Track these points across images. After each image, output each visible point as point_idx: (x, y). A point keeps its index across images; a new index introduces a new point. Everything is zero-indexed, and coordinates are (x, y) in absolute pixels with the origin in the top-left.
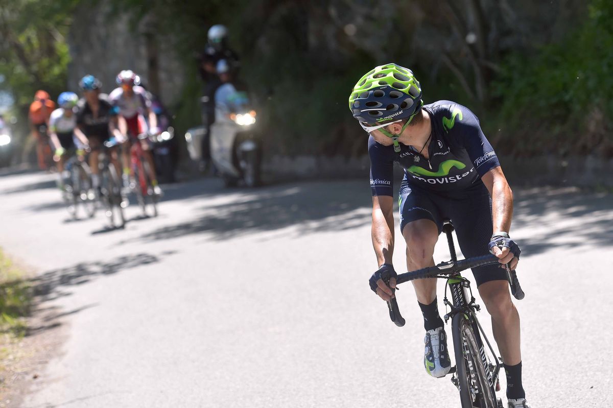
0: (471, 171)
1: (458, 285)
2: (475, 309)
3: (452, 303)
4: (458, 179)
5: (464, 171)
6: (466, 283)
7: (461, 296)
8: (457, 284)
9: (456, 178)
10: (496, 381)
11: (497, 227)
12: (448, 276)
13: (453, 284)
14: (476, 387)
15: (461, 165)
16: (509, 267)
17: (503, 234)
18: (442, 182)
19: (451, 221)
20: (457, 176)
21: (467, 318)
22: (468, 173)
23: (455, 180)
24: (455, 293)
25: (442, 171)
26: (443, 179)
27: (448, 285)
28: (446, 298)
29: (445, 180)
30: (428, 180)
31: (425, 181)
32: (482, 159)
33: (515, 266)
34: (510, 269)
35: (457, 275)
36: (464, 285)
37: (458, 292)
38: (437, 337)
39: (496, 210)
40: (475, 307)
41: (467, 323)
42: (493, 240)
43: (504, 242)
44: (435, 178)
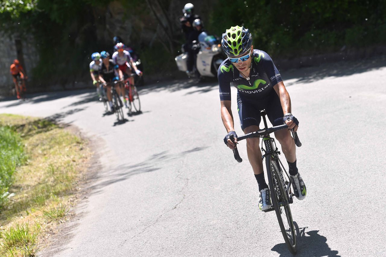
0: (269, 85)
1: (268, 142)
2: (278, 154)
3: (266, 150)
4: (263, 89)
5: (265, 85)
6: (272, 139)
7: (270, 146)
8: (267, 140)
9: (261, 90)
10: (289, 189)
11: (286, 111)
12: (263, 136)
13: (266, 141)
14: (279, 192)
15: (264, 82)
16: (294, 130)
17: (289, 114)
18: (255, 93)
19: (264, 109)
20: (262, 89)
21: (273, 157)
22: (267, 86)
23: (261, 91)
24: (267, 145)
25: (255, 86)
26: (255, 91)
27: (263, 141)
28: (262, 147)
29: (256, 91)
30: (248, 92)
31: (246, 92)
32: (274, 77)
33: (296, 130)
34: (294, 131)
35: (268, 136)
36: (271, 141)
37: (268, 145)
38: (265, 193)
39: (283, 103)
40: (278, 152)
41: (273, 159)
42: (284, 118)
43: (290, 117)
44: (251, 90)
